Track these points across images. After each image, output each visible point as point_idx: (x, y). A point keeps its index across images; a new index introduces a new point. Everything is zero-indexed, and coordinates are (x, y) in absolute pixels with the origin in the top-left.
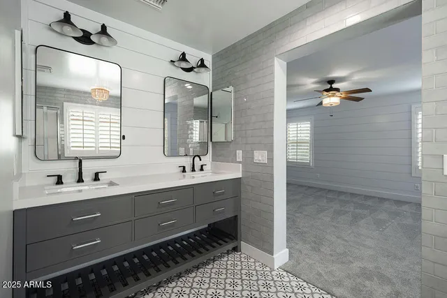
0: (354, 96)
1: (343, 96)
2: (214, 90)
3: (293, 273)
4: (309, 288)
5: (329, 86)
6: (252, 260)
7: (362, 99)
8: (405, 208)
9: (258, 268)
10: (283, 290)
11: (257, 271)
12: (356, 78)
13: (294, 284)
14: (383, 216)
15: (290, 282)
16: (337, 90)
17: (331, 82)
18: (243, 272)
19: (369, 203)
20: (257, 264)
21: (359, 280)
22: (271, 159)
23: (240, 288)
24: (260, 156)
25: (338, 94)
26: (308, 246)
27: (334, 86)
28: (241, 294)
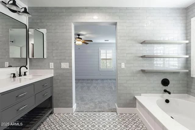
0: (86, 42)
1: (83, 41)
2: (29, 28)
3: (81, 111)
4: (88, 113)
5: (78, 37)
6: (62, 114)
7: (88, 43)
8: (99, 81)
9: (66, 116)
10: (81, 118)
11: (67, 117)
12: (87, 35)
13: (83, 114)
14: (95, 85)
15: (81, 114)
16: (81, 39)
17: (79, 35)
18: (61, 120)
19: (89, 81)
20: (65, 115)
21: (99, 105)
22: (71, 66)
23: (64, 126)
24: (64, 65)
25: (81, 40)
26: (79, 101)
27: (80, 37)
28: (66, 127)
